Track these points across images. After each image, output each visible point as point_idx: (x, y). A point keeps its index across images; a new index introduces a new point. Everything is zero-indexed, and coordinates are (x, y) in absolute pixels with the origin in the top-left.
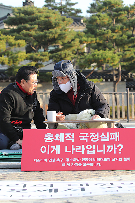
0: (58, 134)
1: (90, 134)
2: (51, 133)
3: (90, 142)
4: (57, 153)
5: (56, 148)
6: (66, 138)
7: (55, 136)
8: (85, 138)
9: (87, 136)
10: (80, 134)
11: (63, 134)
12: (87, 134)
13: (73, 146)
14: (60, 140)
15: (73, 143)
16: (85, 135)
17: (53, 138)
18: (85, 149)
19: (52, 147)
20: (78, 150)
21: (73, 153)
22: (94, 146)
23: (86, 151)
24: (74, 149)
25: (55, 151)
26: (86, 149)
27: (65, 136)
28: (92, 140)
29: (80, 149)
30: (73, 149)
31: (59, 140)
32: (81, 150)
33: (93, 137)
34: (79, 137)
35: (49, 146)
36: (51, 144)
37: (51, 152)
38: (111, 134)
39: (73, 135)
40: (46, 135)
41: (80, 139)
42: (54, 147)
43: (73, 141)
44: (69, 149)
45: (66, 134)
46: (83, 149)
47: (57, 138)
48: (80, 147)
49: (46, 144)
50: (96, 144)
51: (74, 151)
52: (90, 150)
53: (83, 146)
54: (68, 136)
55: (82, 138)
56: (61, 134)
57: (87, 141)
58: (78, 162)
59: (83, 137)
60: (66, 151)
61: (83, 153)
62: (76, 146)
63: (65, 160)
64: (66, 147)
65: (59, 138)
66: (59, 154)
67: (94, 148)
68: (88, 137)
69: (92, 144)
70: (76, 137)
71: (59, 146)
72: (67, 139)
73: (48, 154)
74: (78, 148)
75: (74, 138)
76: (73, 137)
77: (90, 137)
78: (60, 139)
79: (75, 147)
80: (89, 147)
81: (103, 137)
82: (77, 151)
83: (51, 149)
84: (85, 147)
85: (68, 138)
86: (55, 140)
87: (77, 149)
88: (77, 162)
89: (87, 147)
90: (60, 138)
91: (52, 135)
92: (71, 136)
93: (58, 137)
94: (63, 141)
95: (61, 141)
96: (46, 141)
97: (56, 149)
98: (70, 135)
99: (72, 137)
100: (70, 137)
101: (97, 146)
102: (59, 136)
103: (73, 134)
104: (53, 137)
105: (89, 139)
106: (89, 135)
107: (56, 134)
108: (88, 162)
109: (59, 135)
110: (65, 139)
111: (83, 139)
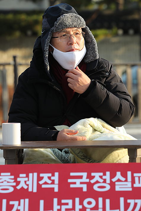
0: (24, 175)
1: (93, 174)
2: (9, 174)
3: (91, 193)
5: (19, 205)
6: (41, 182)
7: (18, 179)
8: (81, 183)
9: (84, 179)
10: (72, 174)
11: (35, 174)
12: (85, 175)
13: (55, 200)
14: (28, 188)
15: (56, 195)
16: (81, 177)
17: (14, 184)
18: (81, 207)
19: (11, 203)
20: (67, 210)
22: (100, 200)
24: (59, 207)
26: (83, 206)
27: (40, 179)
28: (96, 187)
29: (70, 206)
30: (56, 207)
31: (26, 187)
32: (74, 208)
33: (97, 182)
34: (70, 181)
35: (4, 201)
38: (135, 175)
39: (56, 177)
41: (72, 186)
42: (16, 203)
43: (56, 190)
45: (41, 175)
46: (78, 207)
47: (22, 185)
48: (70, 202)
50: (105, 195)
52: (91, 209)
53: (77, 200)
54: (46, 179)
55: (75, 183)
56: (31, 175)
57: (85, 190)
59: (78, 181)
62: (63, 201)
64: (42, 202)
65: (27, 183)
67: (101, 205)
68: (88, 180)
69: (96, 195)
70: (63, 182)
71: (27, 200)
72: (43, 186)
74: (67, 204)
75: (59, 184)
76: (57, 182)
77: (93, 181)
78: (28, 185)
79: (60, 203)
80: (89, 203)
81: (119, 180)
84: (81, 203)
85: (46, 183)
86: (19, 187)
87: (64, 207)
89: (85, 203)
90: (30, 183)
91: (13, 177)
92: (52, 178)
93: (25, 182)
94: (35, 190)
95: (30, 190)
97: (21, 208)
98: (49, 178)
99: (53, 182)
100: (50, 182)
101: (108, 201)
102: (26, 179)
103: (57, 174)
104: (13, 181)
105: (90, 186)
106: (90, 177)
107: (21, 175)
109: (27, 176)
110: (39, 186)
111: (78, 185)
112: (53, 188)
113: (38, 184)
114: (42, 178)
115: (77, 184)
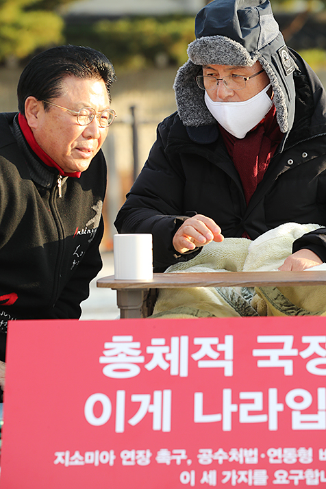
0: (162, 341)
1: (305, 339)
2: (130, 338)
4: (156, 426)
5: (152, 402)
6: (196, 356)
7: (149, 350)
8: (281, 358)
9: (288, 350)
10: (261, 339)
11: (185, 339)
12: (288, 340)
13: (227, 394)
14: (169, 368)
15: (228, 382)
16: (280, 346)
17: (141, 360)
18: (280, 407)
19: (135, 398)
20: (251, 413)
21: (227, 426)
22: (322, 393)
23: (285, 416)
24: (234, 408)
25: (149, 416)
26: (286, 406)
27: (194, 348)
28: (311, 367)
29: (258, 406)
30: (228, 407)
31: (164, 366)
32: (265, 411)
33: (315, 356)
34: (256, 353)
35: (121, 395)
36: (132, 386)
37: (134, 421)
39: (228, 345)
40: (107, 345)
41: (261, 364)
42: (144, 399)
43: (229, 372)
44: (213, 405)
45: (197, 341)
46: (275, 407)
47: (157, 361)
48: (258, 396)
49: (110, 387)
51: (235, 416)
52: (303, 412)
53: (273, 393)
54: (206, 350)
55: (268, 358)
56: (175, 340)
57: (289, 371)
58: (253, 467)
59: (274, 354)
60: (199, 417)
61: (273, 426)
62: (243, 395)
63: (193, 454)
64: (199, 398)
65: (168, 357)
66: (167, 428)
68: (295, 352)
71: (168, 394)
72: (202, 364)
73: (120, 428)
74: (252, 401)
75: (235, 361)
76: (229, 355)
77: (305, 354)
78: (169, 362)
79: (236, 400)
80: (299, 399)
82: (244, 418)
83: (132, 408)
84: (281, 399)
85: (206, 358)
86: (150, 367)
87: (244, 408)
88: (246, 467)
89: (290, 398)
90: (173, 357)
91: (137, 345)
92: (220, 347)
93: (164, 355)
94: (184, 373)
95: (174, 372)
96: (108, 372)
97: (155, 409)
98: (214, 347)
99: (222, 356)
100: (215, 355)
102: (166, 349)
103: (229, 339)
104: (139, 352)
105: (299, 363)
106: (299, 345)
107: (154, 341)
108: (298, 465)
109: (168, 343)
110: (192, 364)
111: (274, 362)
112: (223, 369)
113: (190, 359)
114: (199, 347)
115: (272, 359)
